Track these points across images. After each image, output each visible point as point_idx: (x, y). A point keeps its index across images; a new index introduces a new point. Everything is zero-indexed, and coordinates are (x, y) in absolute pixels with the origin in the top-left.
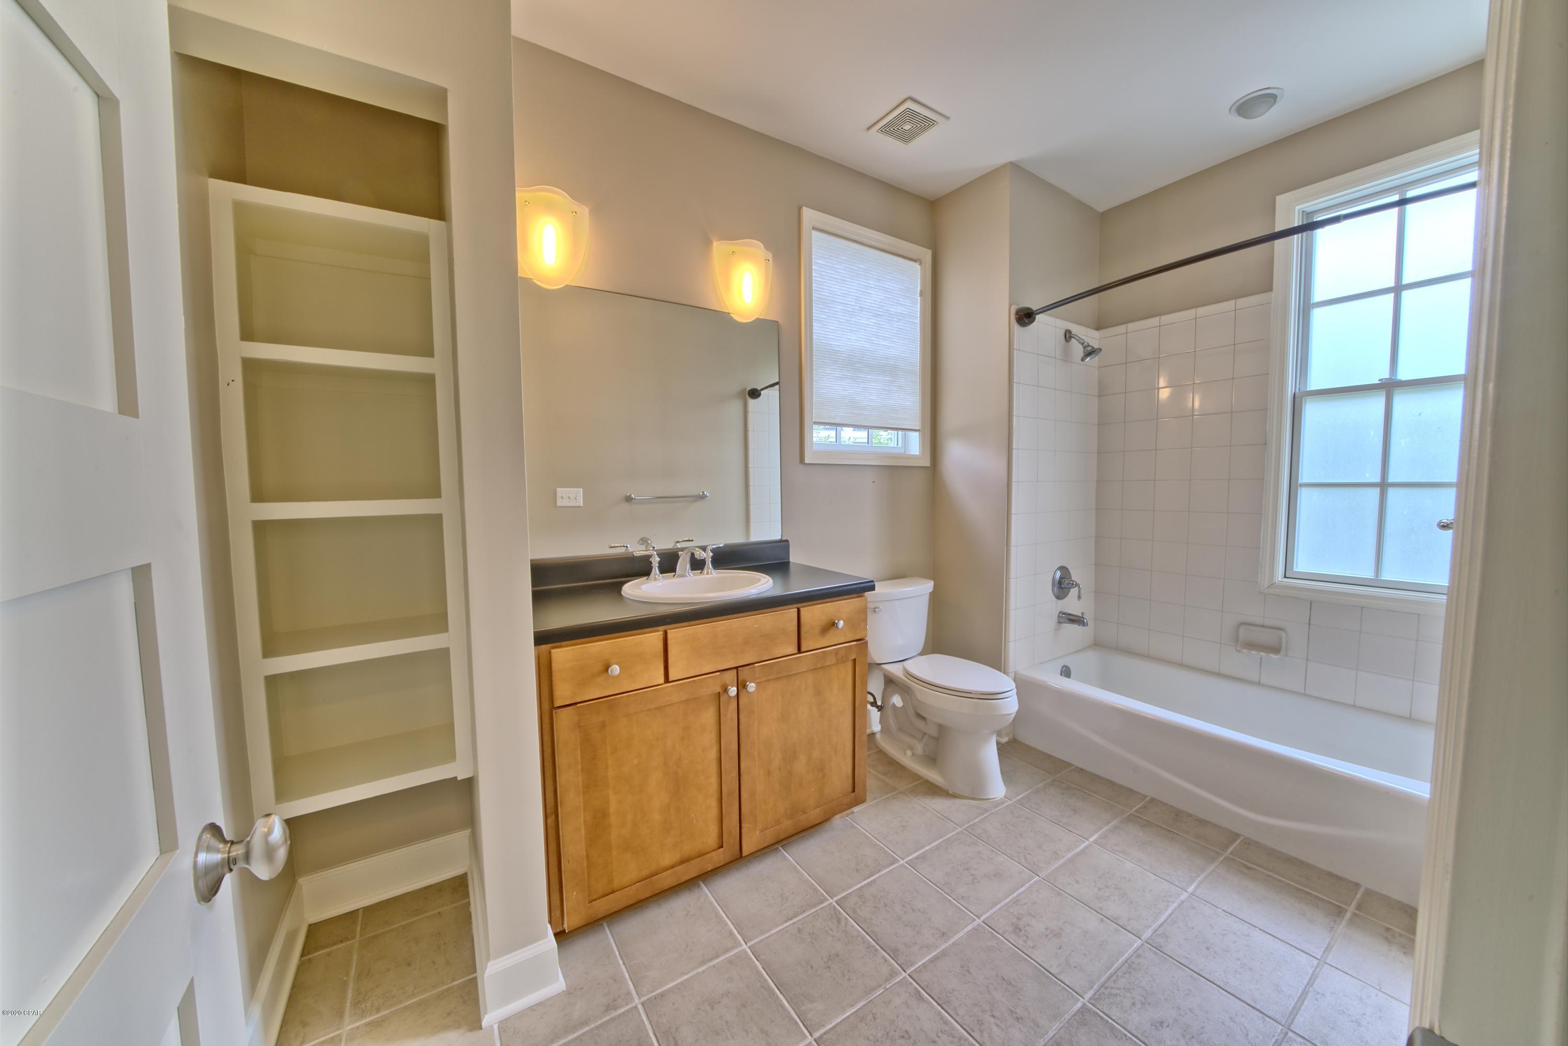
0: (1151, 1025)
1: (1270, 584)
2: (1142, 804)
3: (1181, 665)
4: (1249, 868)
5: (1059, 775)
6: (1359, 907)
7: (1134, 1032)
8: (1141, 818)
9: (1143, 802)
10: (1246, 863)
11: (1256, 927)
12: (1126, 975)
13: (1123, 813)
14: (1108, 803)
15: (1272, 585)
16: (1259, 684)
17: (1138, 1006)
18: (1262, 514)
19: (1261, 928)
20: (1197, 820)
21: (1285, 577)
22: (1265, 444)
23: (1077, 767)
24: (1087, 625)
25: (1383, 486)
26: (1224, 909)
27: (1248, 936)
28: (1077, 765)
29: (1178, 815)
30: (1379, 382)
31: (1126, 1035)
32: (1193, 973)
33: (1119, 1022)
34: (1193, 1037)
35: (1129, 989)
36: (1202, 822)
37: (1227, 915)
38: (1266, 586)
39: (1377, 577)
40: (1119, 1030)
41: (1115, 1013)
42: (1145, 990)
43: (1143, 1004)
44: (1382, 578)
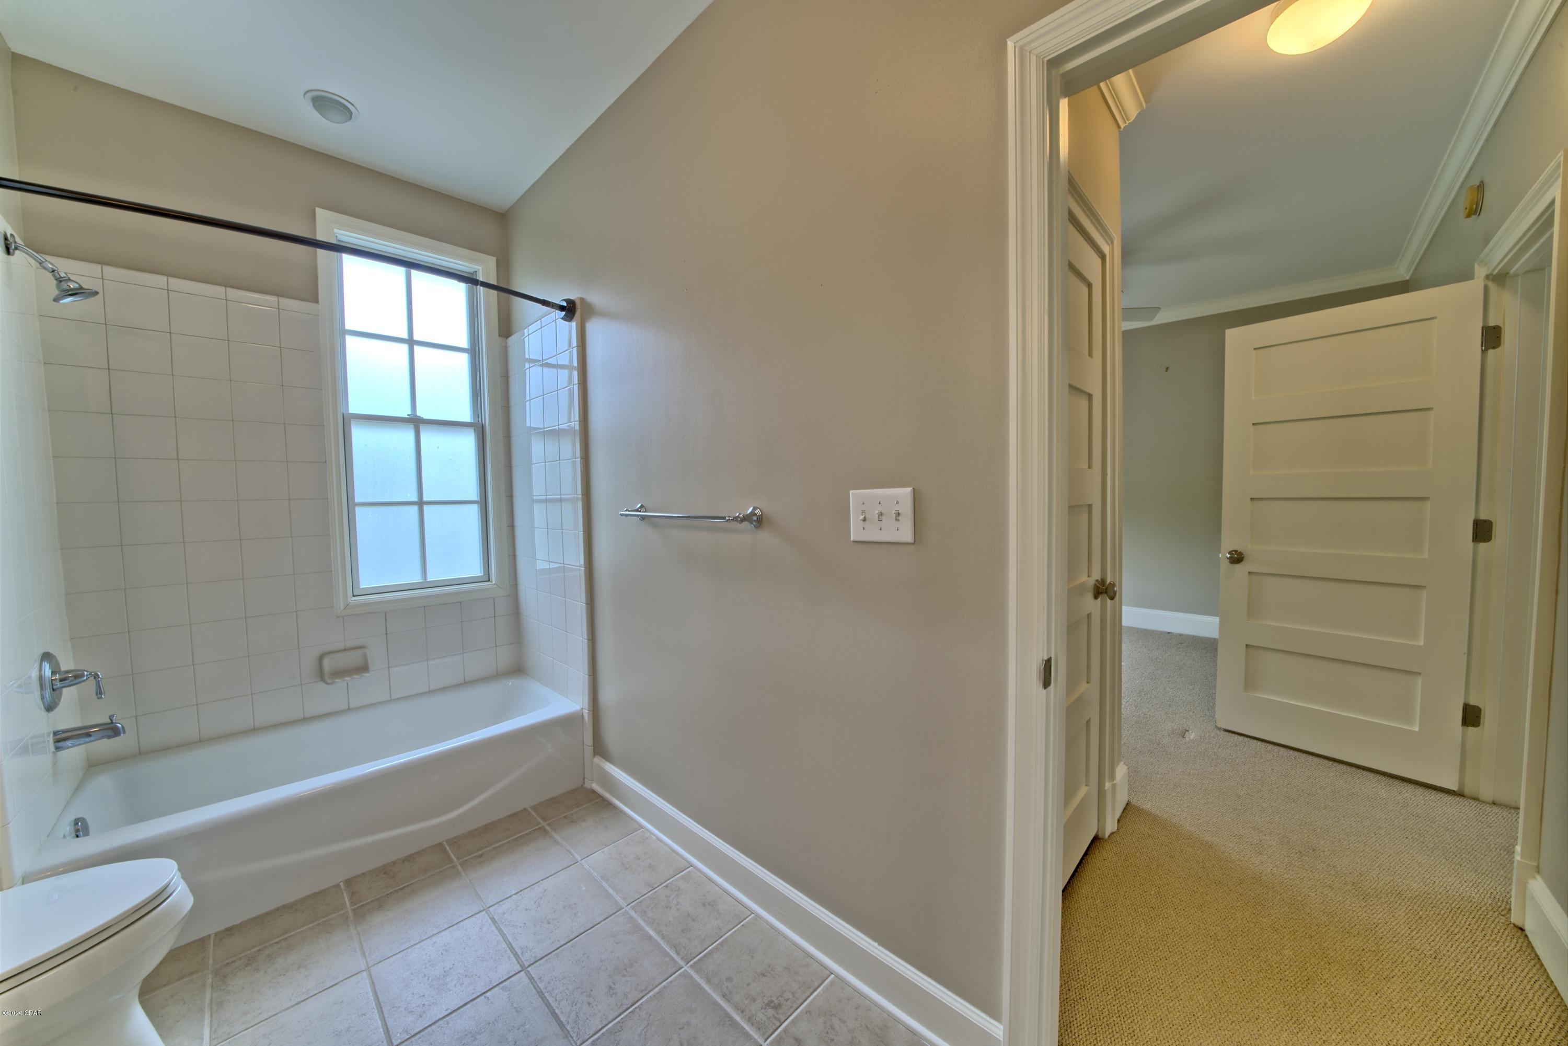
0: (611, 997)
1: (346, 605)
2: (345, 894)
3: (255, 730)
4: (481, 856)
5: (211, 962)
6: (544, 820)
7: (617, 1014)
8: (367, 904)
9: (344, 892)
10: (476, 854)
11: (539, 882)
12: (557, 999)
13: (347, 918)
14: (319, 924)
15: (347, 606)
16: (349, 710)
17: (591, 1000)
18: (330, 535)
19: (542, 879)
20: (403, 861)
21: (354, 596)
22: (326, 462)
23: (216, 934)
24: (124, 732)
25: (421, 503)
26: (514, 892)
27: (545, 891)
28: (214, 931)
29: (385, 871)
30: (408, 417)
31: (619, 1022)
32: (569, 944)
33: (604, 1023)
34: (626, 969)
35: (573, 1002)
36: (409, 859)
37: (521, 895)
38: (342, 609)
39: (425, 580)
40: (613, 1025)
41: (596, 1024)
42: (577, 988)
43: (589, 996)
44: (428, 580)
